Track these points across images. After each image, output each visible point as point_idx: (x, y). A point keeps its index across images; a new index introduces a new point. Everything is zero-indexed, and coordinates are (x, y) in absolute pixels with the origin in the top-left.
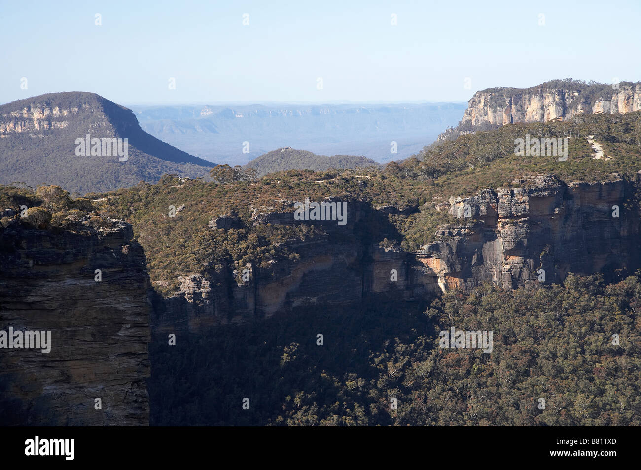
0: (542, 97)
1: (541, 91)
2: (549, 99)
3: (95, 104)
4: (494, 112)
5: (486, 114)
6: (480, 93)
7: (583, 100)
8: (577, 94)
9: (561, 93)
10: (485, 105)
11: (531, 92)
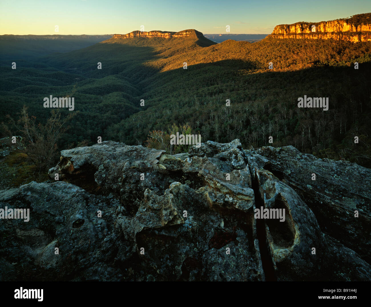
0: (296, 27)
1: (295, 25)
2: (298, 27)
3: (194, 31)
4: (282, 30)
5: (279, 31)
6: (277, 26)
7: (309, 27)
8: (306, 25)
9: (302, 25)
10: (279, 29)
11: (292, 25)
